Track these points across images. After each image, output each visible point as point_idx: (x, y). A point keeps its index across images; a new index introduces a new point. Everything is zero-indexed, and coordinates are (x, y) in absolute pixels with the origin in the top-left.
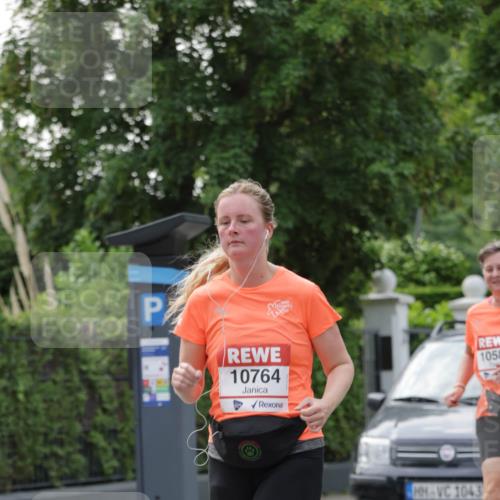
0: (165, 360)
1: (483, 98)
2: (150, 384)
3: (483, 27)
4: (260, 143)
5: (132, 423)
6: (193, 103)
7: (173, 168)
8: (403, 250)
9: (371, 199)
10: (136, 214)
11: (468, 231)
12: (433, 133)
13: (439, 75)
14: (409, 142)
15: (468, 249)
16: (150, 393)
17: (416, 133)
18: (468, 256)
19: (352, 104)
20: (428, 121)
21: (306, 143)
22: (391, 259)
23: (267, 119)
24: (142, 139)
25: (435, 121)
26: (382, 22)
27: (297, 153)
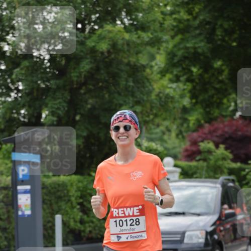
0: (29, 196)
1: (171, 76)
2: (22, 207)
3: (171, 45)
4: (71, 97)
5: (14, 224)
6: (42, 79)
7: (32, 109)
11: (166, 137)
12: (149, 93)
13: (152, 67)
14: (138, 97)
16: (22, 211)
17: (142, 93)
18: (166, 149)
20: (147, 87)
21: (92, 97)
23: (75, 86)
24: (18, 95)
25: (150, 88)
26: (125, 43)
27: (88, 102)
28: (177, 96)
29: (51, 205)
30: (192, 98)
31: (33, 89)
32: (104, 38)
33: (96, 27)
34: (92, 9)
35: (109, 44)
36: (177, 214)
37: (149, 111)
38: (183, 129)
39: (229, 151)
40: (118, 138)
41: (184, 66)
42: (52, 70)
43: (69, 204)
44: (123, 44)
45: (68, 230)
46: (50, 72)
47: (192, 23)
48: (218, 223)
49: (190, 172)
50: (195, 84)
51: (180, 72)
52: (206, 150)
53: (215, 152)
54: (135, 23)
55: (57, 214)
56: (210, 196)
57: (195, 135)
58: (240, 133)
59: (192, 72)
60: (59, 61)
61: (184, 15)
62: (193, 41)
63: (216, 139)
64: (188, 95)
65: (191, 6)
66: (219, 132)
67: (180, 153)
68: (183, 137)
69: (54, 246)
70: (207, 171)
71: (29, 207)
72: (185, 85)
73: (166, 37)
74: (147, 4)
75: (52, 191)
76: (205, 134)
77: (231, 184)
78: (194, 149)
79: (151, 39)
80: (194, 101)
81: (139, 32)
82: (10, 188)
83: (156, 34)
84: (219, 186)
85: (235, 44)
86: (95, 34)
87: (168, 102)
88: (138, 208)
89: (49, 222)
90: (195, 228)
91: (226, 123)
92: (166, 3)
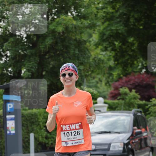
0: (13, 122)
1: (102, 47)
2: (9, 128)
3: (102, 28)
4: (40, 60)
5: (4, 140)
6: (21, 49)
7: (16, 68)
10: (5, 80)
11: (99, 85)
12: (89, 58)
13: (90, 41)
14: (82, 60)
16: (9, 131)
17: (84, 58)
18: (99, 92)
20: (87, 54)
21: (53, 60)
23: (42, 54)
24: (7, 59)
25: (89, 54)
26: (74, 27)
27: (51, 63)
28: (106, 60)
29: (27, 127)
30: (115, 61)
31: (16, 55)
32: (61, 24)
33: (55, 17)
34: (53, 6)
35: (64, 28)
36: (106, 132)
37: (88, 69)
38: (109, 80)
39: (138, 93)
40: (65, 81)
41: (110, 41)
42: (28, 44)
43: (39, 127)
44: (72, 28)
45: (38, 143)
46: (27, 45)
47: (115, 14)
48: (131, 138)
49: (114, 107)
50: (117, 52)
51: (107, 44)
52: (124, 93)
53: (129, 94)
54: (80, 14)
55: (31, 133)
56: (126, 121)
57: (117, 83)
58: (145, 83)
59: (115, 45)
60: (32, 38)
61: (110, 10)
62: (116, 26)
63: (130, 86)
64: (113, 59)
65: (114, 4)
66: (132, 82)
67: (107, 95)
68: (110, 85)
69: (29, 152)
70: (124, 106)
71: (14, 129)
72: (111, 52)
73: (99, 23)
74: (87, 2)
75: (28, 119)
76: (123, 83)
77: (139, 114)
78: (116, 92)
79: (90, 24)
80: (116, 63)
81: (82, 20)
82: (2, 117)
83: (92, 21)
84: (132, 115)
85: (141, 27)
86: (55, 21)
87: (100, 63)
88: (78, 124)
89: (26, 138)
90: (117, 141)
91: (136, 76)
92: (98, 2)
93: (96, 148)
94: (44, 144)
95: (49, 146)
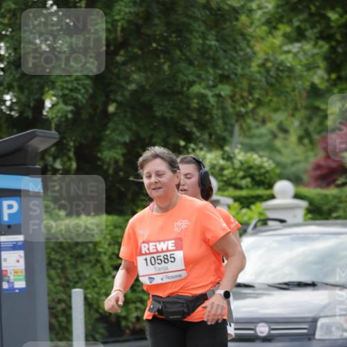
0: (21, 253)
1: (288, 29)
2: (9, 274)
7: (26, 92)
8: (223, 159)
9: (195, 116)
11: (278, 143)
12: (247, 60)
13: (251, 11)
14: (226, 67)
15: (278, 158)
16: (8, 282)
17: (232, 60)
18: (278, 164)
19: (177, 37)
20: (241, 50)
21: (139, 70)
22: (213, 167)
25: (249, 50)
27: (131, 79)
28: (299, 68)
29: (64, 269)
36: (301, 285)
37: (245, 94)
38: (311, 128)
43: (98, 269)
45: (96, 316)
49: (325, 208)
50: (334, 43)
51: (305, 21)
55: (74, 287)
64: (322, 64)
67: (306, 171)
68: (312, 142)
80: (333, 76)
89: (60, 301)
93: (273, 332)
94: (113, 319)
95: (130, 324)
